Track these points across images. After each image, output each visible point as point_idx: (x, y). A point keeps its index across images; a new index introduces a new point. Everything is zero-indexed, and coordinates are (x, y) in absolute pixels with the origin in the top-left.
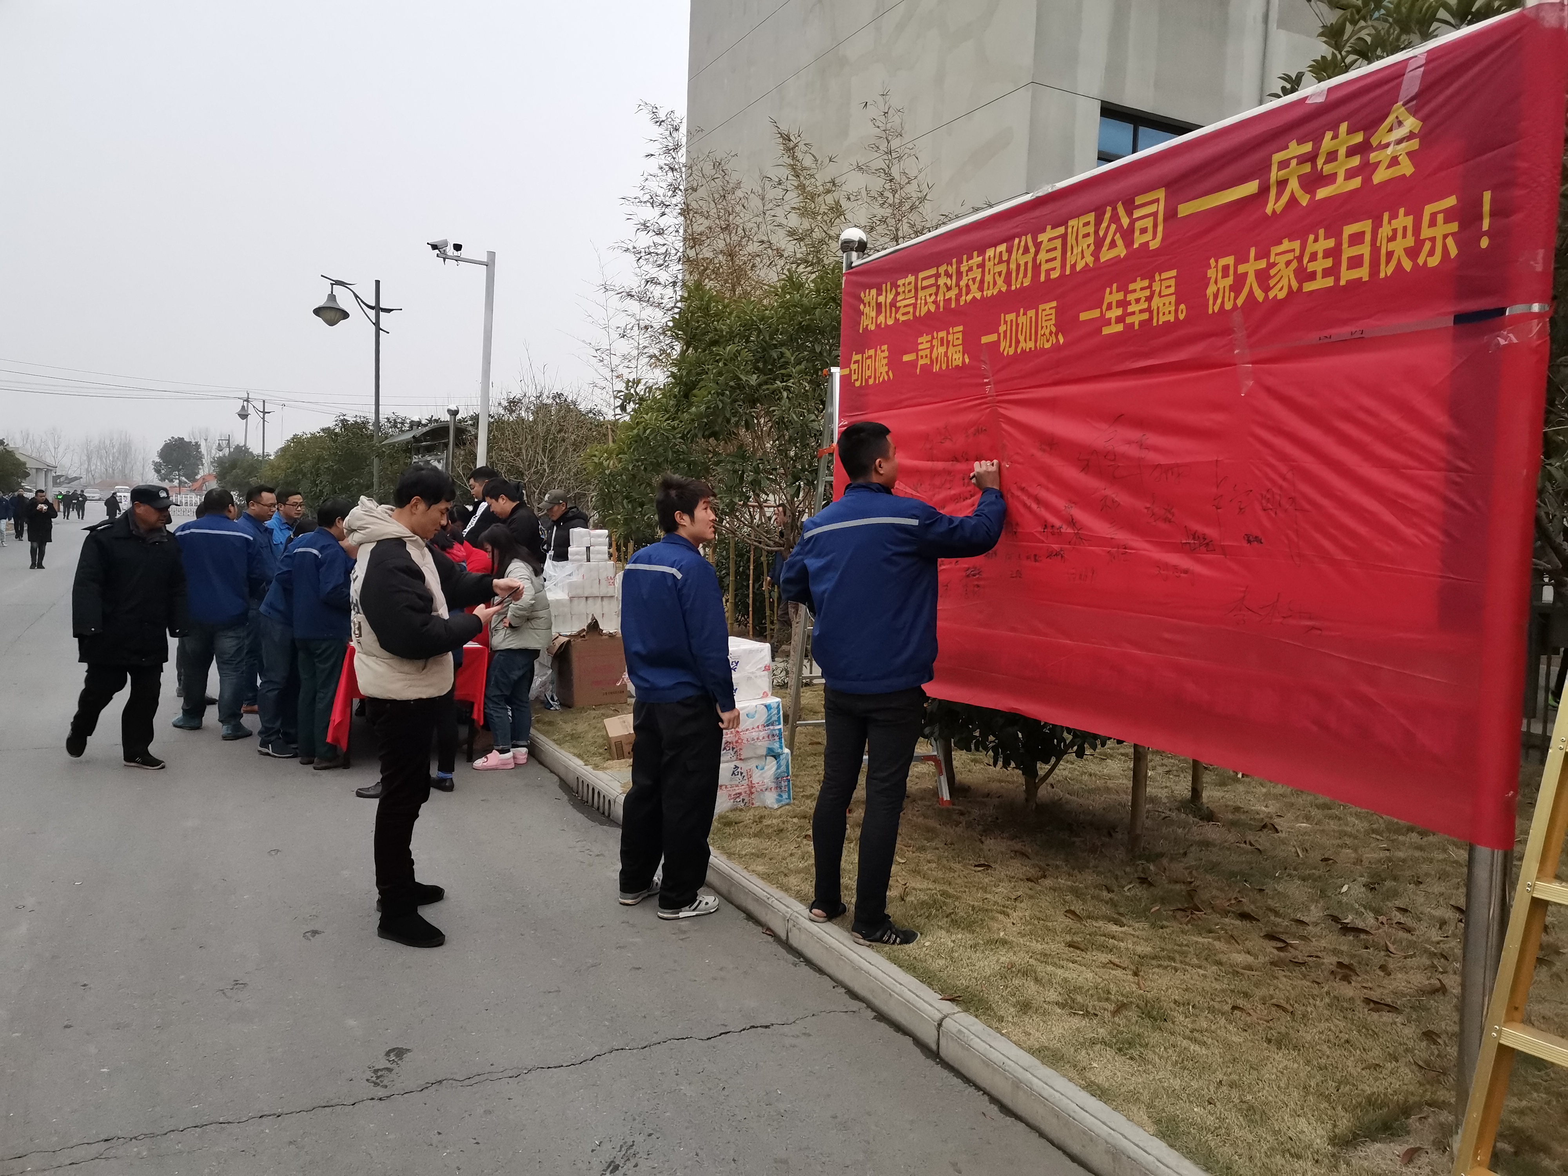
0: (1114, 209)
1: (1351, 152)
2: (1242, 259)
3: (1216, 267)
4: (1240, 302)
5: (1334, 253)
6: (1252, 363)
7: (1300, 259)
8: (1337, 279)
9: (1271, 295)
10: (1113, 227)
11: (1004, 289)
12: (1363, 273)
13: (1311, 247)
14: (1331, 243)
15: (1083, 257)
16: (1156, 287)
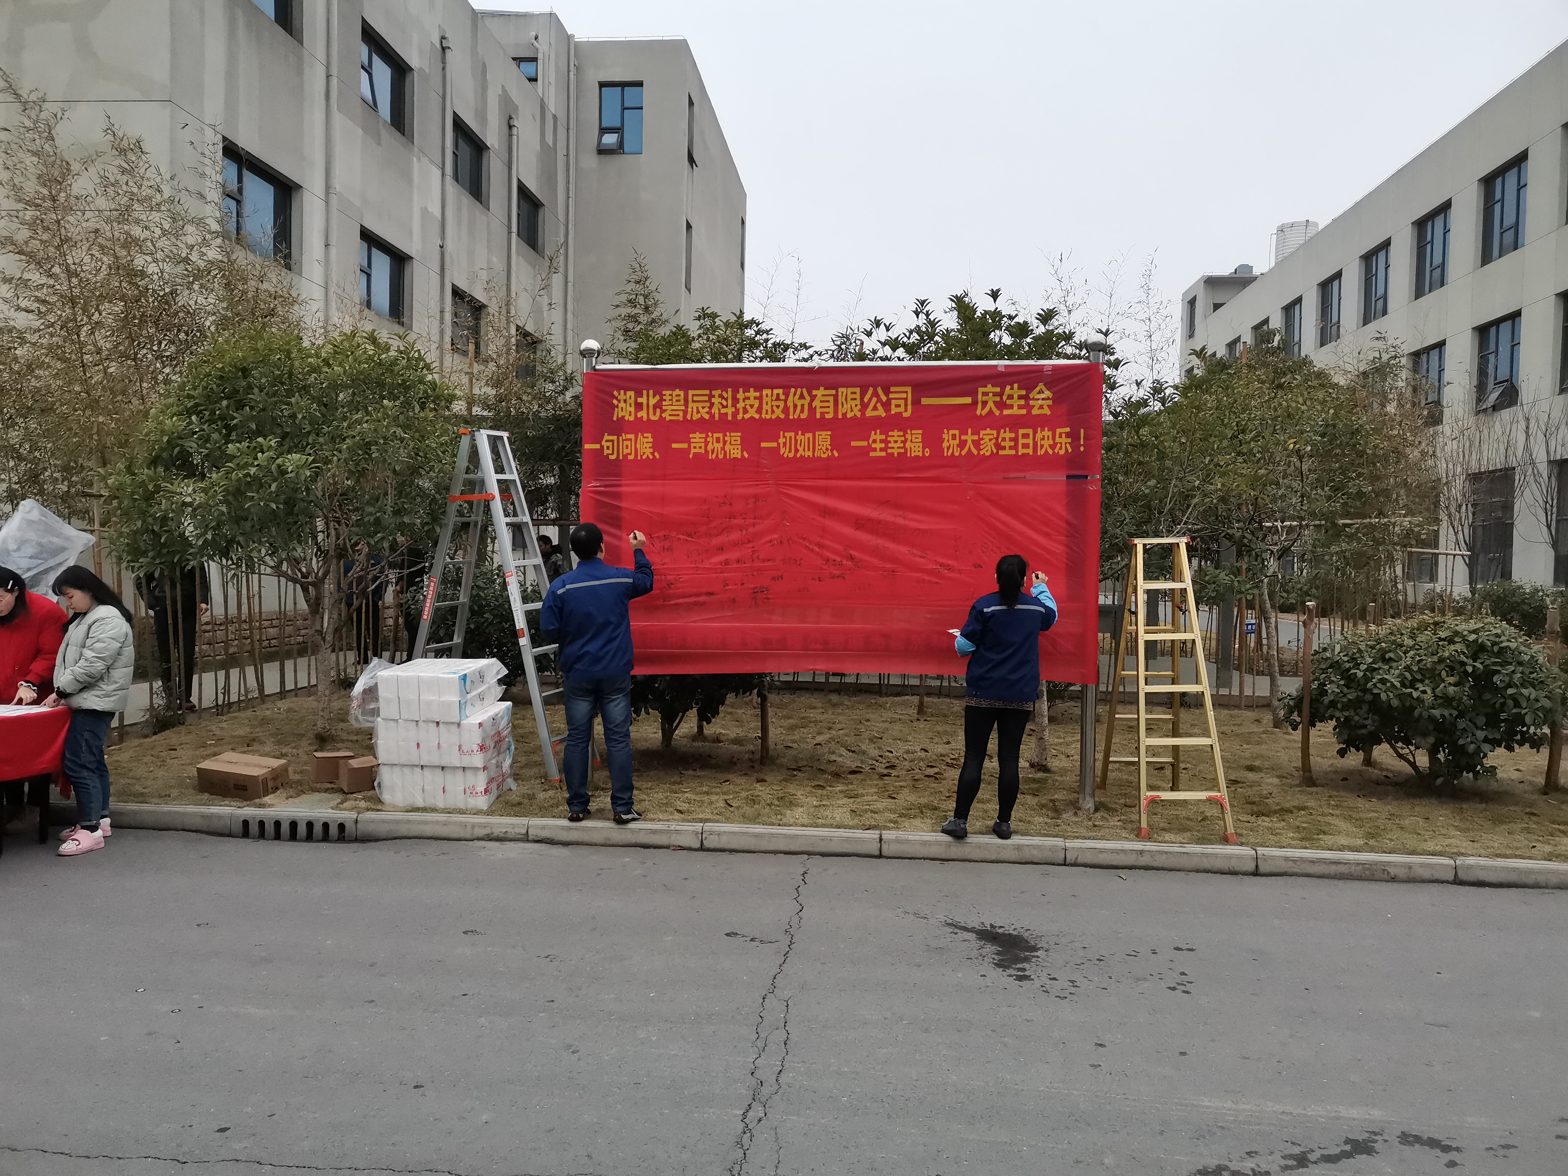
0: (875, 389)
1: (1020, 397)
2: (963, 433)
3: (948, 434)
4: (963, 453)
5: (1015, 440)
6: (972, 483)
7: (997, 439)
8: (1017, 452)
9: (982, 453)
10: (875, 399)
11: (782, 416)
12: (1030, 451)
13: (1002, 435)
14: (1013, 435)
15: (852, 411)
16: (908, 436)
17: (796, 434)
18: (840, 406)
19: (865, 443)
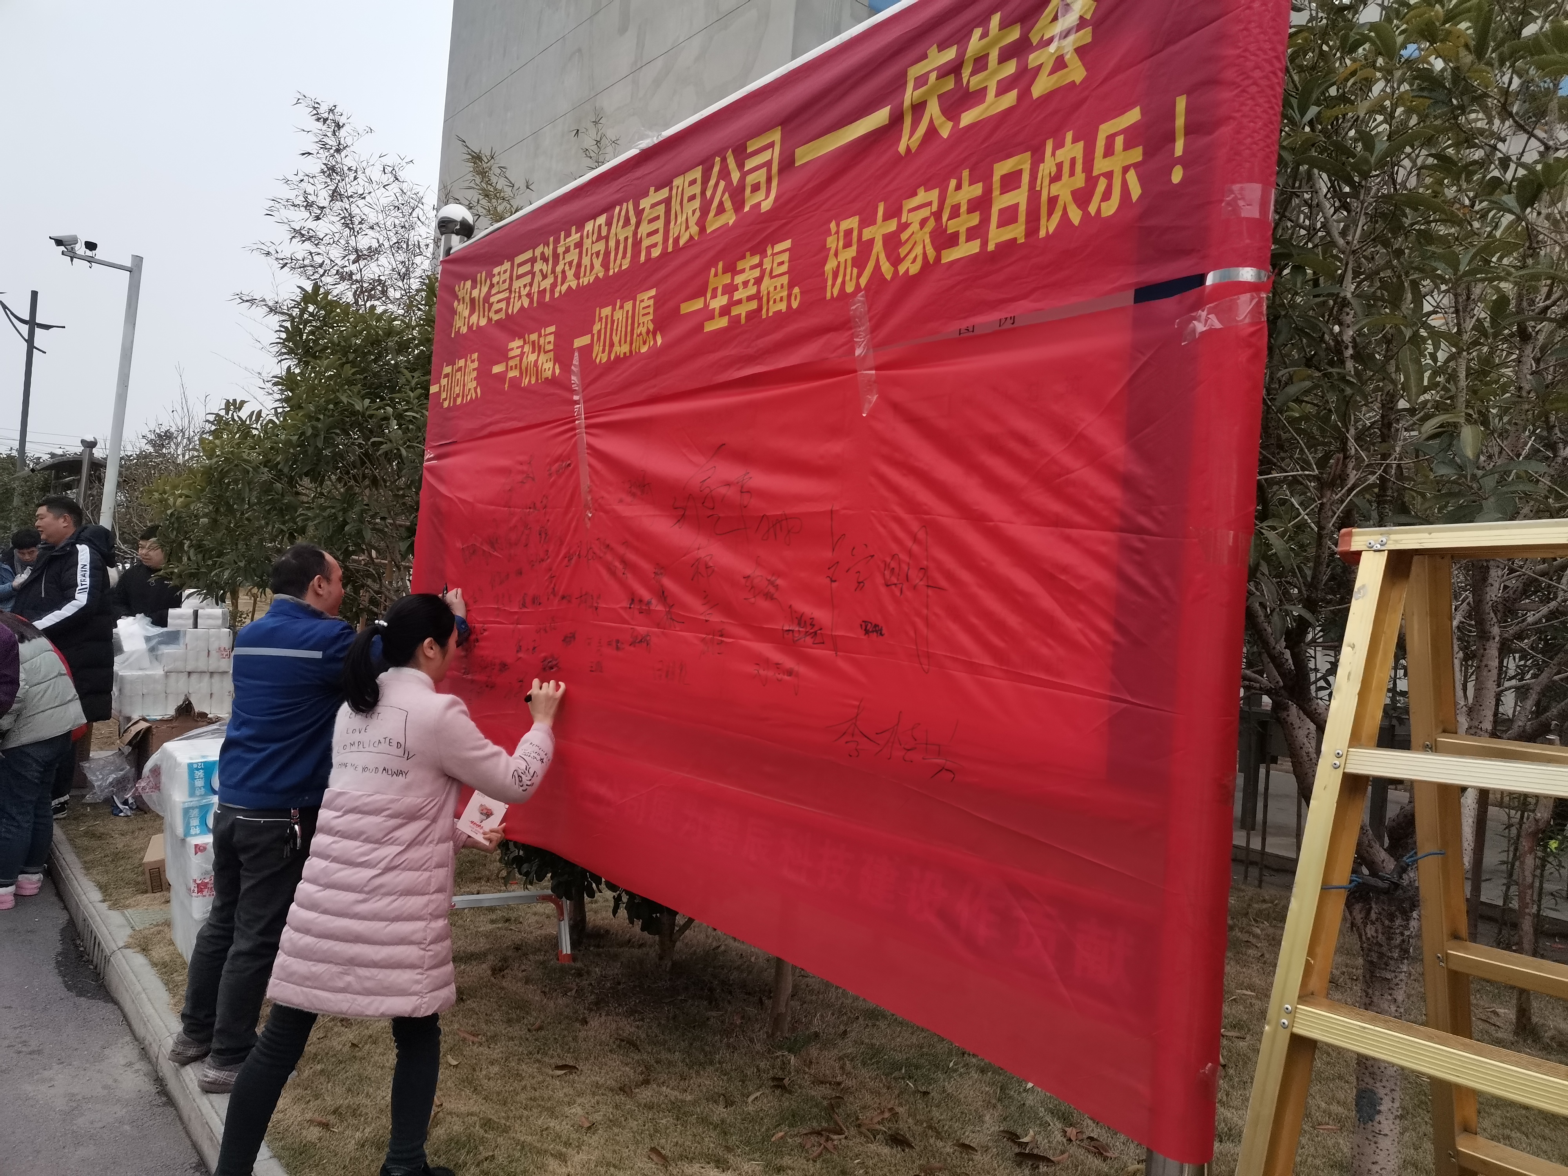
0: (724, 160)
1: (1005, 55)
2: (867, 221)
3: (837, 232)
4: (863, 282)
5: (981, 205)
6: (877, 368)
7: (938, 215)
8: (985, 244)
9: (902, 269)
10: (722, 184)
11: (601, 275)
12: (1017, 231)
13: (952, 198)
14: (978, 190)
15: (687, 228)
16: (767, 265)
17: (614, 310)
18: (672, 223)
19: (700, 303)
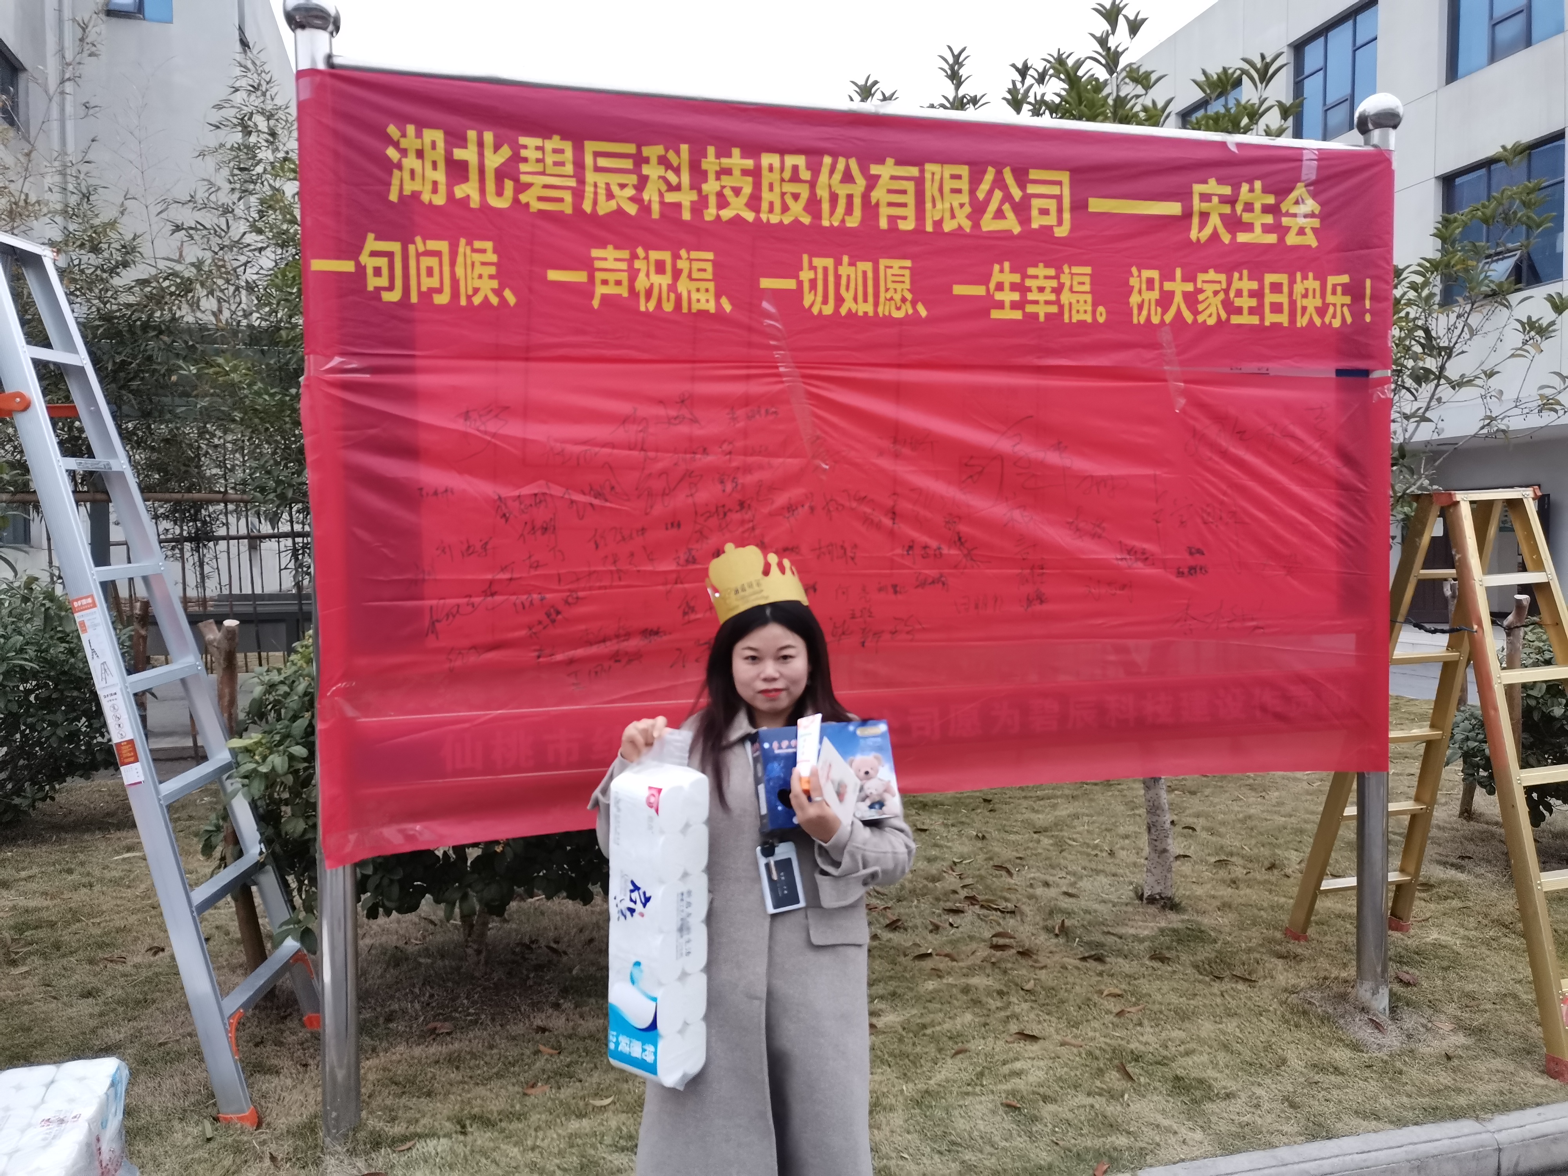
0: (999, 173)
1: (1266, 209)
2: (1167, 276)
3: (1140, 276)
4: (1168, 318)
5: (1258, 294)
6: (1185, 382)
7: (1227, 291)
8: (1262, 319)
9: (1200, 319)
10: (998, 195)
11: (806, 220)
12: (1283, 319)
13: (1236, 284)
14: (1254, 285)
15: (953, 216)
16: (1065, 279)
17: (838, 263)
18: (929, 205)
19: (978, 290)
